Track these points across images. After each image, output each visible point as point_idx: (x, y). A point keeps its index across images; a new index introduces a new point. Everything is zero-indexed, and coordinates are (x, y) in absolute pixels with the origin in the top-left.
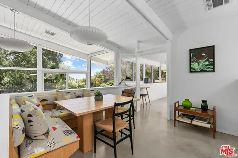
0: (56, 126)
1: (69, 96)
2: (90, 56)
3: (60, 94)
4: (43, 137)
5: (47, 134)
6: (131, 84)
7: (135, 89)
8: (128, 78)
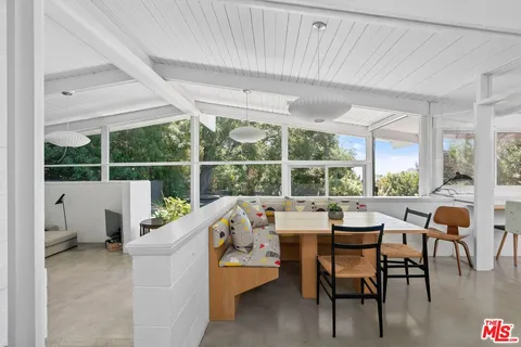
0: (266, 244)
1: (301, 207)
2: (370, 129)
3: (289, 203)
4: (244, 250)
5: (250, 248)
6: (462, 194)
7: (472, 207)
8: (460, 177)
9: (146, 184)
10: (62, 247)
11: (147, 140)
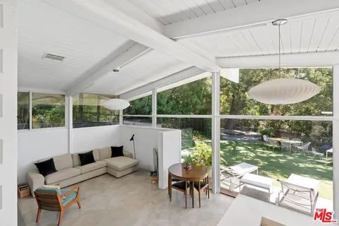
9: (179, 132)
10: (130, 171)
11: (191, 93)
